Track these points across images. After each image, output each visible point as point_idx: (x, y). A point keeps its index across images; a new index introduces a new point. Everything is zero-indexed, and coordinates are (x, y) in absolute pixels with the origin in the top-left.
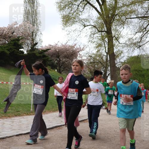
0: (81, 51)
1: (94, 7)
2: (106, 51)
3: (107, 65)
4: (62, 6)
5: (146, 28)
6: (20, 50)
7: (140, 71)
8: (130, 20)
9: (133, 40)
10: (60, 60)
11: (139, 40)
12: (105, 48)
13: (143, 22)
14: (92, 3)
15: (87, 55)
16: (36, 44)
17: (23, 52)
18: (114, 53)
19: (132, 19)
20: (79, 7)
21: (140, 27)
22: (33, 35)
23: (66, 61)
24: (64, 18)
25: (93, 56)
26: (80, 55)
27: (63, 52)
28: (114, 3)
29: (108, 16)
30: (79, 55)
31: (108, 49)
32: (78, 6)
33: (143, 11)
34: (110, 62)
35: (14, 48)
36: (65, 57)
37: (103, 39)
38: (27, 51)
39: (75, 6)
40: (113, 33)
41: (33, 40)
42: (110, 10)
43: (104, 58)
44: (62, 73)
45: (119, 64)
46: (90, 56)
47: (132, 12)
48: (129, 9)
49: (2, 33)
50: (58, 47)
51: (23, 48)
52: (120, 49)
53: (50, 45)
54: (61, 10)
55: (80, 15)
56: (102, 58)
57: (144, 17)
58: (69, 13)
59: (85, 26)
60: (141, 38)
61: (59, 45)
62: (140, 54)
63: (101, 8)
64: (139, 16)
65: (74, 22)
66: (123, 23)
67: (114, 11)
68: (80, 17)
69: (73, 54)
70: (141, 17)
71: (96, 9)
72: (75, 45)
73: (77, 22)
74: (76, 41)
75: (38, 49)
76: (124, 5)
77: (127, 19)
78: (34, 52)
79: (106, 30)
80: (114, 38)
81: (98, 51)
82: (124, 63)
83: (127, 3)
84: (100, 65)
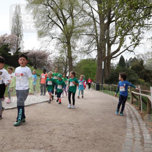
0: (50, 54)
1: (59, 26)
2: (66, 55)
3: (67, 64)
4: (38, 25)
5: (92, 42)
6: (9, 52)
7: (88, 69)
8: (82, 36)
9: (84, 49)
10: (35, 60)
11: (88, 49)
12: (66, 53)
13: (90, 38)
14: (58, 24)
15: (54, 57)
16: (20, 48)
17: (10, 54)
18: (71, 57)
20: (49, 26)
21: (88, 41)
22: (17, 43)
24: (38, 33)
25: (58, 58)
26: (49, 57)
27: (37, 55)
28: (72, 24)
29: (68, 33)
30: (48, 58)
31: (68, 54)
33: (90, 30)
35: (5, 51)
36: (39, 58)
37: (64, 47)
38: (13, 54)
39: (46, 25)
41: (17, 46)
42: (69, 29)
43: (65, 60)
44: (37, 69)
45: (74, 64)
46: (56, 58)
47: (83, 31)
48: (82, 29)
50: (35, 51)
51: (10, 51)
52: (76, 54)
53: (29, 50)
54: (37, 27)
55: (49, 30)
56: (64, 60)
57: (91, 35)
58: (43, 29)
59: (53, 38)
60: (89, 48)
63: (64, 27)
64: (88, 33)
65: (45, 35)
66: (78, 38)
67: (72, 30)
68: (50, 32)
69: (44, 57)
70: (89, 35)
71: (60, 27)
72: (46, 50)
73: (47, 35)
74: (47, 48)
75: (20, 52)
76: (78, 26)
77: (80, 35)
78: (18, 54)
79: (66, 41)
80: (72, 47)
81: (61, 55)
82: (78, 64)
83: (80, 25)
84: (62, 64)
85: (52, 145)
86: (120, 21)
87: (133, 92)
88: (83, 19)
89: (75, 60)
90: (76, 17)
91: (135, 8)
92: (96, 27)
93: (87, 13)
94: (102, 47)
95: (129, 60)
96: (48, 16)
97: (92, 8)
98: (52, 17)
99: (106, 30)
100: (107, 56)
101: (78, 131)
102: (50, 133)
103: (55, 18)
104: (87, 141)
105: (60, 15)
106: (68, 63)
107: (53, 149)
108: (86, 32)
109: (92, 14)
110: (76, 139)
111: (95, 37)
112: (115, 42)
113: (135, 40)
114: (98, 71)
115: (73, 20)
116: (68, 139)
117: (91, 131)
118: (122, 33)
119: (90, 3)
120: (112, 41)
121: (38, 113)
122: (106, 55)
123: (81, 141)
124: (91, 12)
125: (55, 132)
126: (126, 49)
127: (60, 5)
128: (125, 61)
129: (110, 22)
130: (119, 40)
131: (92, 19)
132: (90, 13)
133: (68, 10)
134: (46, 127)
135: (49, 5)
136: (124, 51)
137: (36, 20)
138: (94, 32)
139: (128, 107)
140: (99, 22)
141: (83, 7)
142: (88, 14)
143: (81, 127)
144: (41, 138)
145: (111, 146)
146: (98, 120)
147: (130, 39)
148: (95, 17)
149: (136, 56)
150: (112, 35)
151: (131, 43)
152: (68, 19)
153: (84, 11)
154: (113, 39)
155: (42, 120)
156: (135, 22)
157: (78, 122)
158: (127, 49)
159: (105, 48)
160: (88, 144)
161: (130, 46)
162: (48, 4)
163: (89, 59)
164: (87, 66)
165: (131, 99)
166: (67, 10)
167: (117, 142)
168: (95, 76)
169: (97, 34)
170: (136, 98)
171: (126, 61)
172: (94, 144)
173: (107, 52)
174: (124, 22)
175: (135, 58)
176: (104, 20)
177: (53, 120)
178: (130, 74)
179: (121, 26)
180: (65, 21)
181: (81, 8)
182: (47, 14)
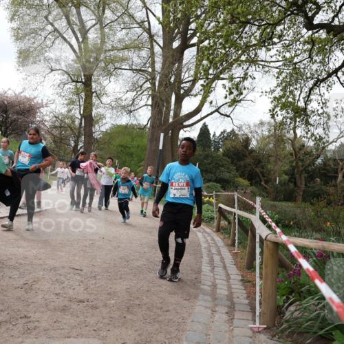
0: (43, 107)
1: (69, 43)
2: (80, 112)
3: (79, 132)
4: (20, 35)
5: (141, 87)
7: (127, 147)
8: (120, 70)
9: (122, 100)
10: (7, 117)
11: (131, 102)
12: (80, 107)
13: (137, 78)
14: (66, 37)
15: (51, 114)
18: (91, 117)
19: (123, 71)
20: (46, 40)
21: (134, 85)
24: (20, 53)
25: (60, 117)
26: (41, 112)
27: (13, 106)
28: (99, 41)
29: (88, 61)
30: (39, 114)
32: (45, 38)
33: (140, 61)
36: (18, 113)
37: (77, 93)
39: (40, 37)
40: (94, 86)
42: (92, 52)
43: (77, 122)
44: (10, 137)
45: (98, 133)
47: (123, 60)
48: (121, 55)
50: (7, 97)
52: (101, 110)
54: (17, 39)
55: (46, 51)
56: (73, 122)
57: (140, 70)
58: (31, 47)
59: (52, 70)
60: (134, 100)
61: (10, 94)
62: (130, 123)
63: (79, 47)
64: (134, 67)
65: (35, 62)
66: (110, 74)
67: (99, 55)
69: (29, 111)
70: (136, 70)
71: (71, 46)
72: (35, 98)
73: (40, 61)
76: (114, 49)
77: (115, 68)
79: (83, 81)
80: (94, 94)
81: (70, 111)
82: (105, 133)
83: (119, 46)
84: (69, 132)
85: (29, 315)
86: (206, 47)
87: (221, 205)
88: (127, 34)
89: (100, 124)
90: (111, 26)
91: (241, 22)
92: (152, 54)
93: (136, 21)
94: (162, 101)
95: (220, 135)
96: (46, 18)
97: (148, 11)
98: (55, 20)
99: (174, 64)
100: (173, 122)
101: (92, 287)
102: (27, 287)
103: (61, 24)
104: (109, 309)
106: (82, 129)
107: (30, 325)
108: (130, 62)
109: (146, 24)
110: (86, 303)
111: (149, 77)
112: (194, 92)
113: (233, 91)
114: (149, 154)
115: (103, 33)
116: (66, 303)
117: (121, 286)
118: (209, 74)
120: (186, 88)
122: (171, 120)
123: (95, 308)
124: (146, 19)
125: (37, 286)
126: (214, 109)
128: (211, 136)
129: (185, 45)
130: (201, 88)
131: (146, 35)
132: (143, 22)
133: (92, 8)
134: (18, 273)
136: (212, 113)
137: (15, 25)
138: (148, 65)
139: (209, 238)
140: (161, 43)
141: (129, 6)
142: (138, 24)
143: (98, 277)
144: (5, 298)
145: (161, 322)
146: (139, 263)
147: (225, 88)
148: (153, 31)
149: (235, 128)
150: (187, 75)
151: (226, 97)
152: (93, 28)
153: (130, 15)
154: (188, 85)
155: (11, 257)
156: (240, 52)
157: (93, 265)
158: (217, 111)
159: (169, 102)
160: (112, 315)
161: (224, 105)
163: (130, 125)
164: (126, 140)
165: (216, 221)
167: (177, 313)
168: (142, 163)
169: (154, 70)
170: (226, 218)
171: (214, 136)
172: (125, 317)
173: (172, 113)
174: (215, 49)
175: (233, 131)
176: (173, 40)
177: (35, 259)
178: (220, 166)
179: (208, 58)
180: (85, 32)
181: (124, 8)
182: (45, 13)
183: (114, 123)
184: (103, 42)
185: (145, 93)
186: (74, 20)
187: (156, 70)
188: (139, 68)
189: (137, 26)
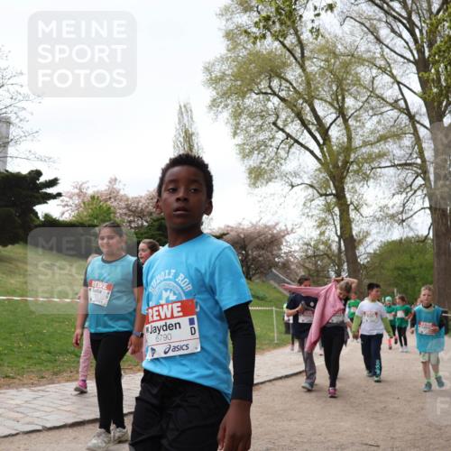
0: (288, 234)
1: (307, 149)
2: (336, 233)
3: (340, 259)
4: (247, 151)
5: (411, 186)
7: (406, 269)
8: (379, 170)
9: (388, 208)
10: (247, 255)
11: (401, 209)
12: (335, 227)
14: (303, 142)
15: (301, 242)
18: (352, 236)
19: (384, 169)
20: (280, 151)
21: (400, 185)
23: (260, 256)
24: (250, 173)
25: (312, 244)
26: (287, 242)
27: (252, 239)
28: (346, 140)
29: (336, 166)
30: (284, 244)
31: (341, 228)
32: (278, 149)
34: (346, 255)
36: (259, 247)
37: (328, 209)
39: (271, 149)
40: (348, 196)
42: (339, 154)
43: (334, 247)
44: (253, 278)
45: (363, 257)
46: (308, 244)
47: (381, 155)
48: (377, 151)
49: (137, 208)
50: (243, 229)
52: (364, 227)
53: (228, 226)
54: (244, 157)
55: (281, 164)
56: (330, 247)
57: (406, 164)
58: (262, 163)
59: (293, 186)
60: (404, 204)
61: (246, 225)
62: (405, 236)
64: (396, 162)
65: (270, 180)
66: (366, 178)
67: (348, 156)
68: (283, 168)
69: (272, 242)
70: (400, 165)
71: (312, 152)
72: (277, 224)
73: (276, 178)
76: (365, 144)
77: (372, 168)
79: (334, 192)
80: (351, 207)
81: (322, 233)
82: (374, 256)
83: (372, 139)
84: (326, 260)
88: (379, 122)
89: (366, 245)
90: (357, 116)
92: (418, 140)
93: (387, 102)
96: (275, 124)
97: (402, 86)
98: (285, 126)
103: (294, 128)
105: (309, 117)
106: (343, 255)
108: (391, 157)
111: (419, 171)
114: (439, 274)
115: (347, 128)
119: (395, 72)
121: (267, 414)
124: (400, 97)
127: (304, 90)
131: (404, 119)
132: (396, 101)
133: (329, 99)
135: (274, 94)
137: (239, 140)
138: (415, 156)
140: (427, 123)
141: (375, 86)
142: (391, 104)
148: (413, 110)
152: (334, 125)
153: (378, 97)
157: (392, 438)
162: (269, 91)
163: (405, 239)
164: (404, 260)
166: (326, 101)
169: (424, 161)
176: (442, 115)
177: (314, 435)
180: (325, 132)
181: (368, 89)
182: (272, 119)
183: (383, 240)
184: (350, 138)
185: (419, 193)
186: (309, 118)
187: (427, 159)
188: (403, 162)
189: (390, 108)
